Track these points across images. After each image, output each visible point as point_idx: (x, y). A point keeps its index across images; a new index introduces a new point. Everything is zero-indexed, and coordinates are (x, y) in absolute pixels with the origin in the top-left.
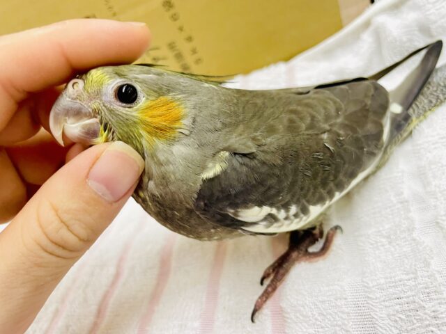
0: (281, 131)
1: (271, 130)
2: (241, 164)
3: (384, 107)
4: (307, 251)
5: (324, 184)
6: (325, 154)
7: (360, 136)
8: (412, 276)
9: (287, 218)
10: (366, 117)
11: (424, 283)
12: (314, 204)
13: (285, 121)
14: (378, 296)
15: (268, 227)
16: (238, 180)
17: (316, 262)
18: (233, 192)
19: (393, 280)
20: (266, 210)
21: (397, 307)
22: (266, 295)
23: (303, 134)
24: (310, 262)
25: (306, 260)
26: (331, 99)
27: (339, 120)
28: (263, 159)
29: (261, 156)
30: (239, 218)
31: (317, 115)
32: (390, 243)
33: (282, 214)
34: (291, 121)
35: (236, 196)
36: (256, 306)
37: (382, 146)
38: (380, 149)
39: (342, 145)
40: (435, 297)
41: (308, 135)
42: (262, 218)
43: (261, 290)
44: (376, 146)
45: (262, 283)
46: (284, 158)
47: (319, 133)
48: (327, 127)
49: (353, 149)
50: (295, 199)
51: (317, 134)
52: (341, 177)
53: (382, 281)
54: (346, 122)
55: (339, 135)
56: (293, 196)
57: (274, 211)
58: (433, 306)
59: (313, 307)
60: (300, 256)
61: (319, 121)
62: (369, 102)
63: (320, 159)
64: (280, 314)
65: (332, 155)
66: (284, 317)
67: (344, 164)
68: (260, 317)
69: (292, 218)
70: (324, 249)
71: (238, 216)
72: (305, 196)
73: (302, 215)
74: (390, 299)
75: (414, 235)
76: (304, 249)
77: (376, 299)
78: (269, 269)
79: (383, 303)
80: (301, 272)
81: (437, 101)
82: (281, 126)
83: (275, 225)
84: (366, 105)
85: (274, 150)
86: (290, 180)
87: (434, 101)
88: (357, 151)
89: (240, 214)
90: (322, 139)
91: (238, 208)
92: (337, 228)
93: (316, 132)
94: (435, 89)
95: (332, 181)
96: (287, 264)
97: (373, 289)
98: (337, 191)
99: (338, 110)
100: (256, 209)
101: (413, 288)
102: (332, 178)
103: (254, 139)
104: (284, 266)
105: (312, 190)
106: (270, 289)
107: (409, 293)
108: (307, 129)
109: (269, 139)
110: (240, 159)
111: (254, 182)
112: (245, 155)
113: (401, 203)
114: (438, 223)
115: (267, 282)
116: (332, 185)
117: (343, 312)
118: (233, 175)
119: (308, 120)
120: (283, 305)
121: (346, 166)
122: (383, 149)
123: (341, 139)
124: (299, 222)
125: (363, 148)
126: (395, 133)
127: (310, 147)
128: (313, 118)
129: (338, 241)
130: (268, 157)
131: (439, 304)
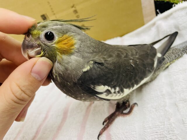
0: (114, 56)
1: (110, 56)
2: (97, 67)
3: (155, 54)
4: (122, 112)
5: (130, 80)
6: (131, 68)
7: (145, 63)
8: (163, 124)
9: (115, 93)
10: (148, 57)
11: (167, 127)
12: (126, 88)
13: (116, 54)
14: (148, 131)
15: (107, 95)
16: (96, 73)
17: (126, 117)
18: (93, 78)
19: (155, 125)
20: (106, 87)
21: (156, 136)
22: (104, 129)
23: (123, 59)
24: (123, 117)
25: (122, 115)
26: (134, 49)
27: (137, 56)
28: (106, 66)
29: (106, 65)
30: (95, 90)
31: (129, 54)
32: (156, 111)
33: (113, 91)
34: (118, 54)
35: (94, 79)
36: (100, 133)
37: (154, 69)
38: (153, 70)
39: (138, 65)
40: (171, 133)
41: (124, 59)
42: (105, 91)
43: (102, 127)
44: (152, 68)
45: (103, 124)
46: (115, 67)
47: (129, 59)
48: (132, 58)
49: (142, 68)
50: (118, 84)
51: (128, 60)
52: (137, 78)
53: (151, 125)
54: (140, 58)
55: (137, 62)
56: (118, 83)
57: (110, 88)
58: (170, 136)
59: (122, 134)
60: (120, 114)
61: (129, 55)
62: (149, 52)
63: (129, 70)
64: (109, 137)
65: (134, 68)
66: (111, 138)
67: (139, 73)
68: (101, 137)
69: (117, 93)
70: (130, 112)
71: (95, 89)
72: (122, 84)
73: (121, 92)
74: (153, 133)
75: (166, 108)
76: (121, 111)
77: (148, 132)
78: (106, 118)
79: (150, 134)
80: (119, 120)
81: (178, 56)
82: (114, 55)
83: (110, 95)
84: (148, 53)
85: (111, 63)
86: (117, 76)
87: (177, 56)
88: (144, 69)
89: (96, 88)
90: (130, 62)
91: (95, 85)
92: (135, 104)
93: (128, 59)
94: (178, 51)
95: (134, 79)
96: (114, 117)
97: (147, 128)
98: (136, 84)
99: (136, 53)
100: (102, 86)
101: (163, 129)
102: (133, 78)
103: (103, 58)
104: (113, 117)
105: (125, 82)
106: (106, 127)
107: (161, 131)
108: (124, 57)
109: (109, 59)
110: (97, 65)
111: (102, 75)
112: (99, 63)
113: (162, 95)
114: (176, 104)
115: (105, 124)
116: (133, 81)
117: (134, 137)
118: (94, 71)
119: (125, 55)
120: (111, 133)
121: (139, 74)
122: (154, 70)
123: (138, 63)
124: (120, 95)
125: (146, 68)
126: (159, 64)
127: (125, 64)
128: (127, 54)
129: (135, 109)
130: (109, 66)
131: (173, 136)
